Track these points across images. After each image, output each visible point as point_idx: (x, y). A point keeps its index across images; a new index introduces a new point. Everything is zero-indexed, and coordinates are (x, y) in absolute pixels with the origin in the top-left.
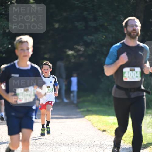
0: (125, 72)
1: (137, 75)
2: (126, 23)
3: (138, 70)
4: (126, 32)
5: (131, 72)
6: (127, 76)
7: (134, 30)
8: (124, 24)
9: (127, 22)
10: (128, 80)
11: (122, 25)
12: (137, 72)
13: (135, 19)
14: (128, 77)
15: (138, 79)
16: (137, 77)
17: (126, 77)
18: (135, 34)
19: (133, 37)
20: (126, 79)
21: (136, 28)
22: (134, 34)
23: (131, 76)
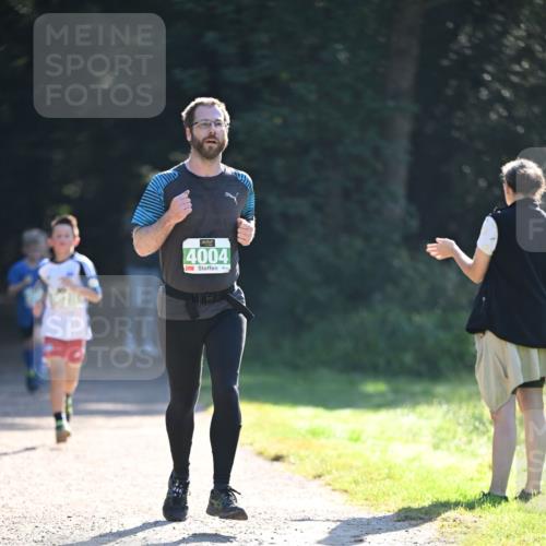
0: (188, 250)
1: (221, 259)
2: (191, 113)
3: (223, 243)
4: (189, 139)
5: (203, 250)
6: (194, 260)
7: (212, 136)
8: (184, 114)
9: (193, 109)
10: (196, 271)
11: (181, 116)
12: (220, 250)
13: (213, 104)
14: (197, 263)
15: (224, 268)
16: (220, 262)
17: (190, 262)
18: (215, 146)
19: (208, 156)
20: (192, 268)
21: (218, 129)
22: (211, 148)
23: (205, 261)
